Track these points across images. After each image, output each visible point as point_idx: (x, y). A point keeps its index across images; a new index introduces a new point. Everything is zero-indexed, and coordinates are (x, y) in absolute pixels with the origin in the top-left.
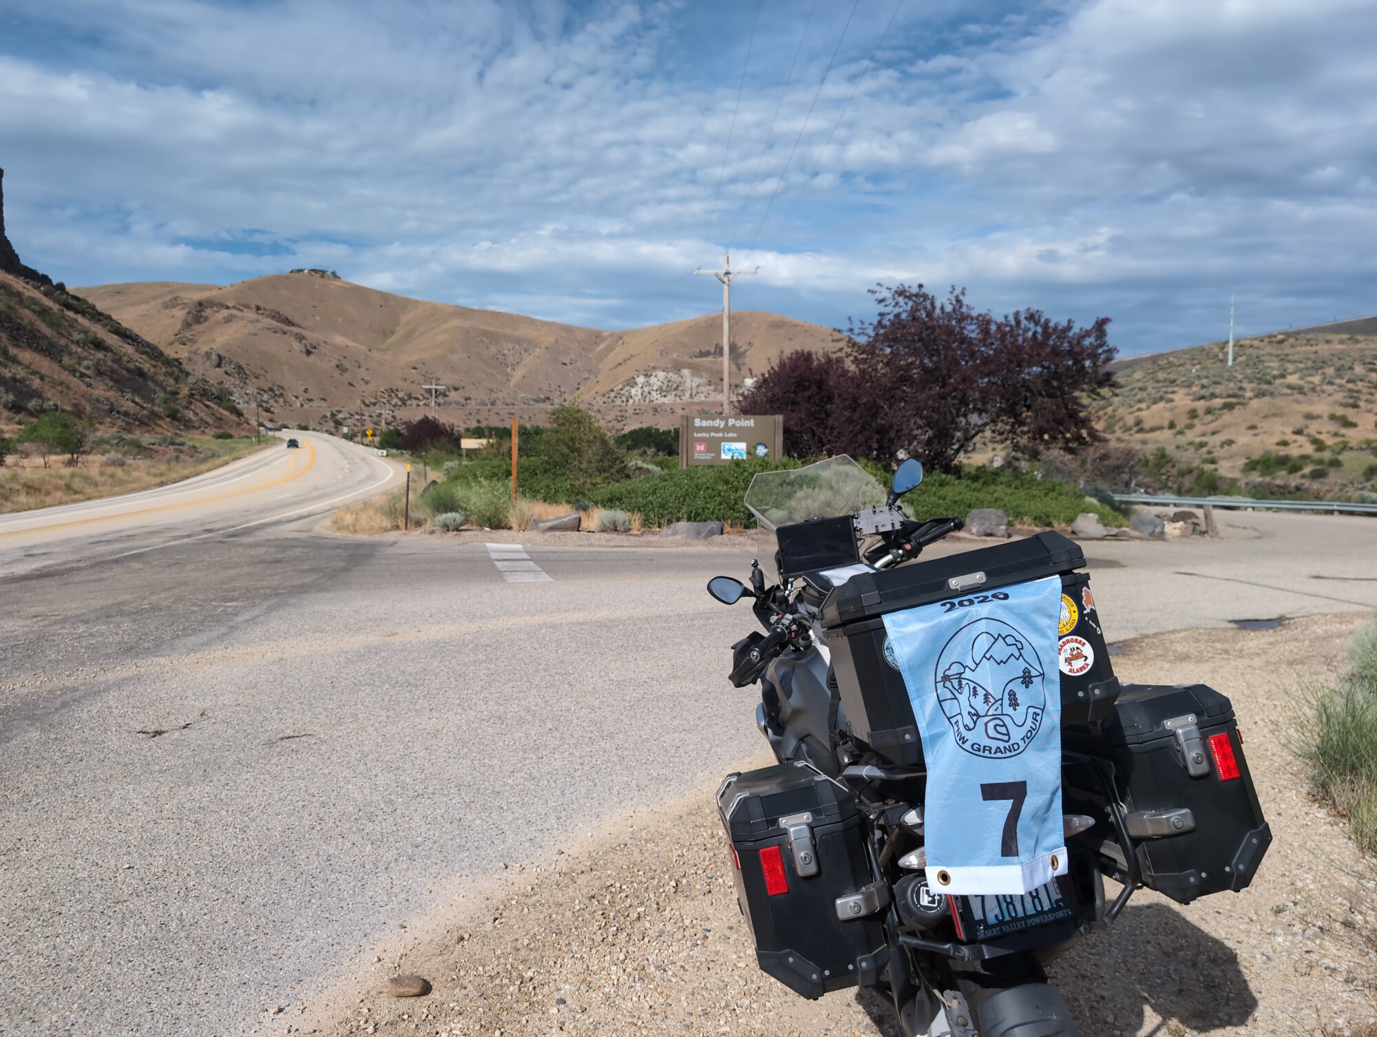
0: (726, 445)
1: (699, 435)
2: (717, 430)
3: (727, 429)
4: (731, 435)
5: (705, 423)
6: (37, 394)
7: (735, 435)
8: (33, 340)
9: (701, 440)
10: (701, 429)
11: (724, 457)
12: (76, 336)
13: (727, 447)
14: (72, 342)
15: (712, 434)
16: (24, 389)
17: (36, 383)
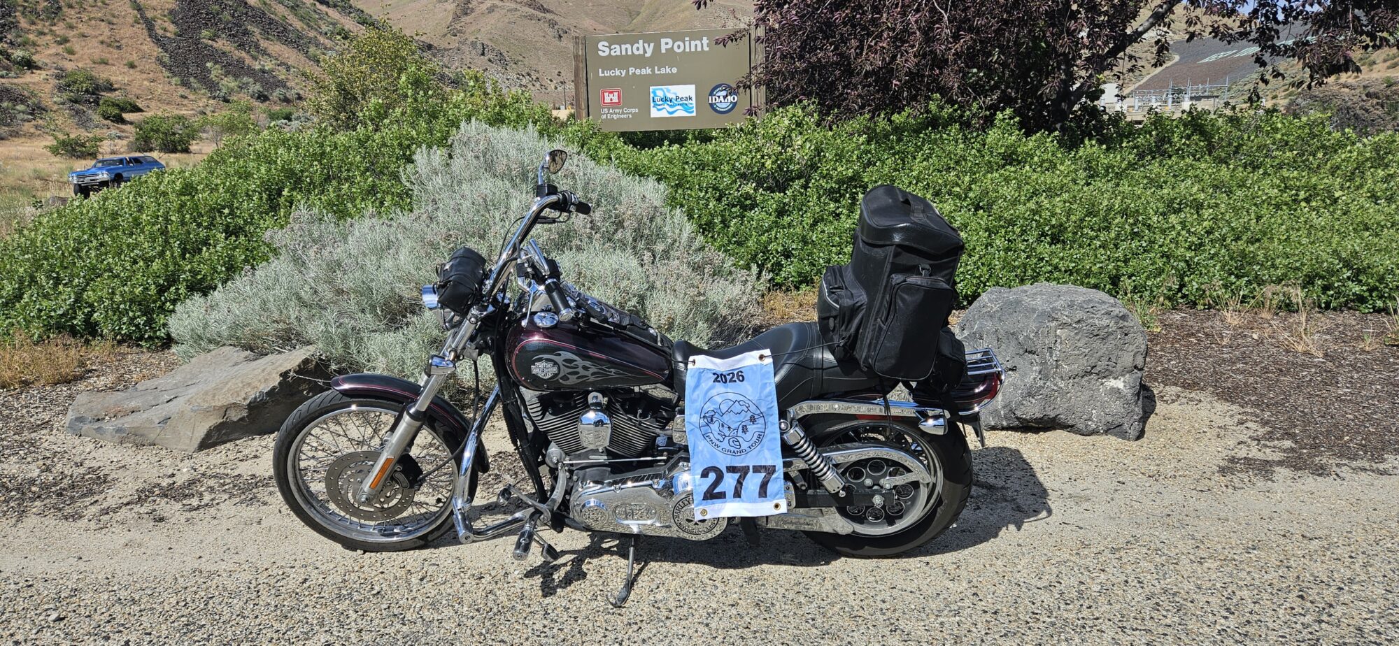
0: (659, 91)
1: (607, 73)
2: (640, 61)
3: (658, 59)
4: (666, 70)
5: (617, 50)
6: (283, 84)
7: (675, 70)
8: (282, 33)
9: (611, 84)
10: (611, 62)
11: (654, 113)
12: (324, 28)
13: (660, 94)
14: (321, 33)
15: (632, 70)
16: (271, 80)
17: (281, 74)
